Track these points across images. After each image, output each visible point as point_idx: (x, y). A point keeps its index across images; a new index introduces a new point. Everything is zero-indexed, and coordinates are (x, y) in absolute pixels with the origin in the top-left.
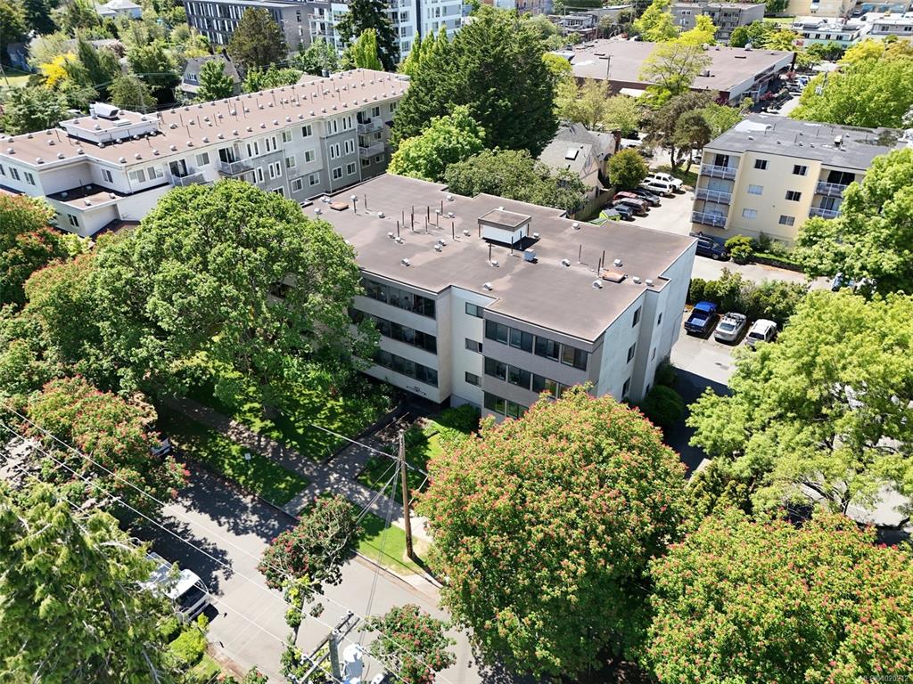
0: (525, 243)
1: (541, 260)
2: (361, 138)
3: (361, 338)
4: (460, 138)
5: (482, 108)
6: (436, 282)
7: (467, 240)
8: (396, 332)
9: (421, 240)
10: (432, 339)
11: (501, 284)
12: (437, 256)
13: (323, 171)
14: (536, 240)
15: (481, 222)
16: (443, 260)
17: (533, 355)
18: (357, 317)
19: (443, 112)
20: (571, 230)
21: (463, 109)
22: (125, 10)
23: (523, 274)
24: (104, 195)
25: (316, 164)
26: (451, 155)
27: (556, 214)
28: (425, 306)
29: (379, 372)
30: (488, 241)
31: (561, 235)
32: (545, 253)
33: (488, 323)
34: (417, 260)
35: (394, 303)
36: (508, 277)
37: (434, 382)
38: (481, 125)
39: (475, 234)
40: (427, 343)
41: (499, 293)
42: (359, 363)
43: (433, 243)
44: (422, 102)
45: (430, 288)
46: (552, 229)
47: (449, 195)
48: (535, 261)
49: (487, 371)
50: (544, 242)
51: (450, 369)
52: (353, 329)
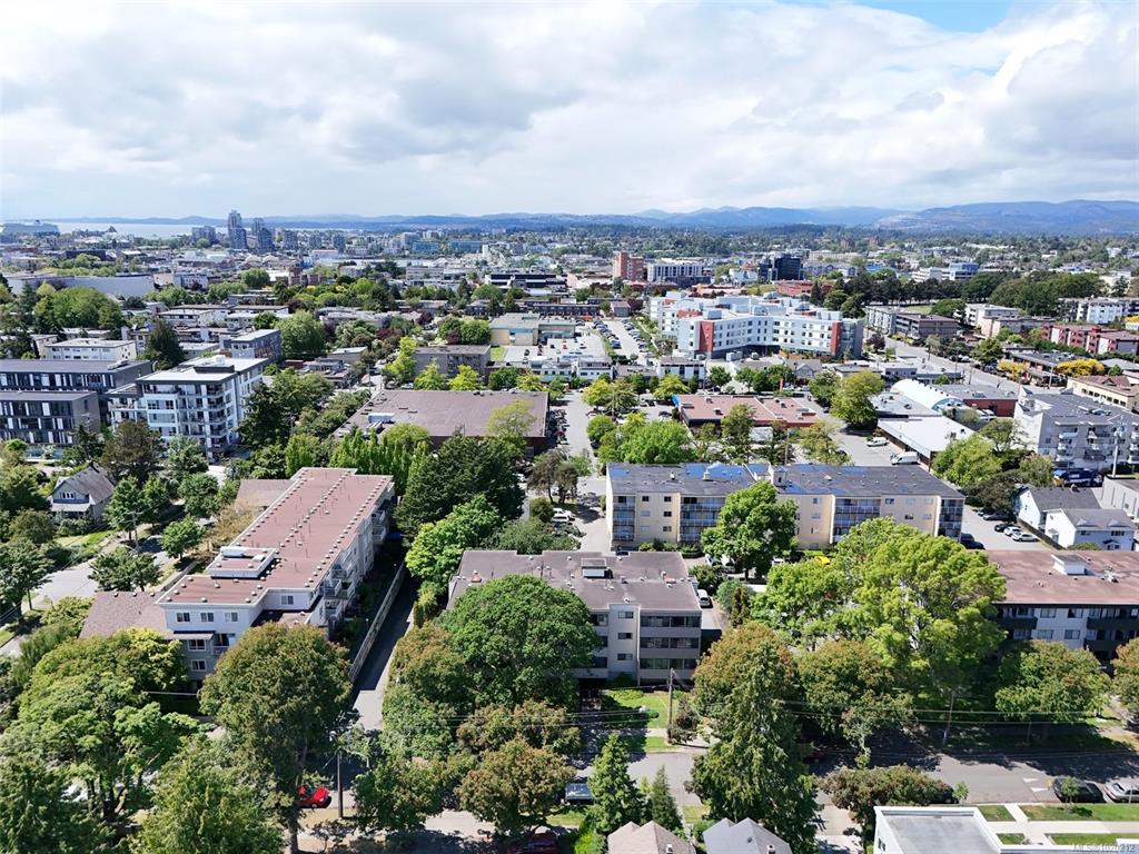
6: (602, 605)
7: (576, 580)
10: (606, 638)
14: (610, 571)
15: (583, 568)
17: (668, 629)
30: (588, 577)
33: (643, 617)
37: (606, 666)
41: (635, 602)
46: (611, 563)
48: (626, 582)
49: (641, 646)
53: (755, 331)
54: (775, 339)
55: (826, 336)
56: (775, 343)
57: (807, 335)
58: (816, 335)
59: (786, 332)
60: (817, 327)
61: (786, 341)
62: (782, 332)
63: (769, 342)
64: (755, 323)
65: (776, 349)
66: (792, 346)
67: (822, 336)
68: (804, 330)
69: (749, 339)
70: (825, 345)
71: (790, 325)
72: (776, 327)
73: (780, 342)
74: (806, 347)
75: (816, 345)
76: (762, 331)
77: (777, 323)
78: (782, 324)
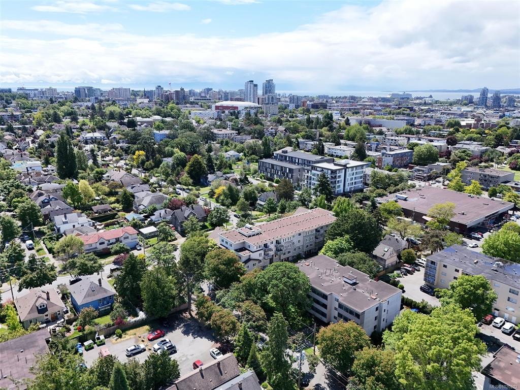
0: (355, 284)
1: (357, 290)
2: (316, 236)
3: (309, 302)
4: (345, 245)
5: (353, 236)
6: (328, 291)
7: (340, 280)
8: (318, 302)
9: (327, 278)
10: (326, 306)
11: (345, 295)
12: (330, 284)
13: (303, 246)
14: (358, 284)
15: (343, 277)
16: (332, 285)
17: (348, 314)
18: (309, 296)
19: (341, 235)
20: (369, 282)
21: (347, 236)
22: (234, 156)
23: (352, 292)
24: (247, 251)
25: (301, 243)
26: (342, 250)
27: (366, 276)
28: (325, 297)
29: (312, 312)
30: (345, 282)
31: (365, 283)
32: (359, 288)
33: (339, 304)
34: (325, 284)
35: (318, 294)
36: (347, 293)
37: (326, 317)
38: (353, 242)
39: (342, 279)
40: (325, 306)
41: (343, 297)
42: (307, 308)
43: (330, 280)
44: (336, 230)
45: (327, 293)
46: (364, 281)
47: (338, 265)
48: (355, 290)
49: (338, 316)
50: (360, 285)
51: (330, 314)
52: (307, 300)
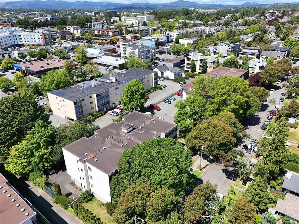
53: (13, 39)
54: (21, 42)
55: (40, 38)
56: (21, 43)
57: (33, 38)
58: (37, 38)
59: (25, 39)
60: (36, 35)
61: (26, 42)
62: (23, 39)
63: (19, 43)
64: (12, 36)
65: (23, 45)
66: (28, 43)
67: (39, 38)
68: (32, 37)
69: (12, 43)
70: (41, 41)
71: (25, 36)
72: (20, 37)
73: (24, 42)
74: (34, 43)
75: (38, 42)
76: (15, 39)
77: (20, 36)
78: (22, 36)
